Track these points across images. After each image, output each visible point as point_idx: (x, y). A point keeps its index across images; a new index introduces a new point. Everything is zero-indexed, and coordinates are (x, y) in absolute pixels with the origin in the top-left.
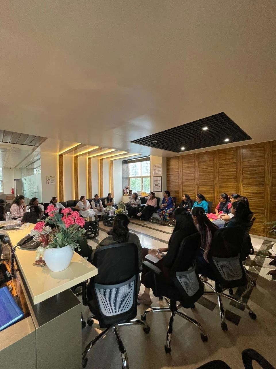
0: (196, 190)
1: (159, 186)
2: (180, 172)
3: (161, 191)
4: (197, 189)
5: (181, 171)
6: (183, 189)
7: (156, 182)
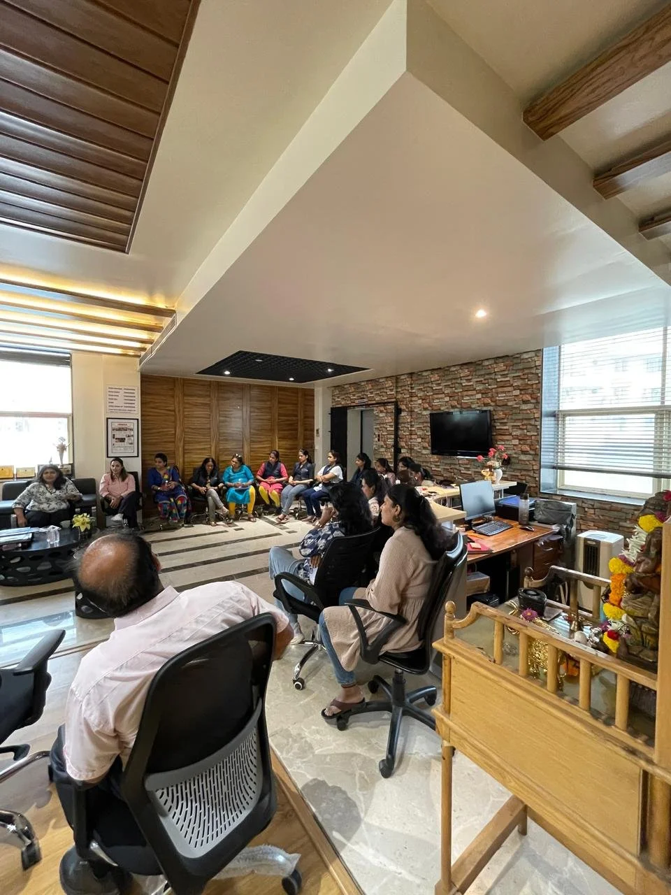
0: (213, 449)
1: (131, 444)
2: (177, 413)
3: (138, 456)
4: (216, 447)
5: (181, 412)
6: (186, 447)
7: (115, 433)
